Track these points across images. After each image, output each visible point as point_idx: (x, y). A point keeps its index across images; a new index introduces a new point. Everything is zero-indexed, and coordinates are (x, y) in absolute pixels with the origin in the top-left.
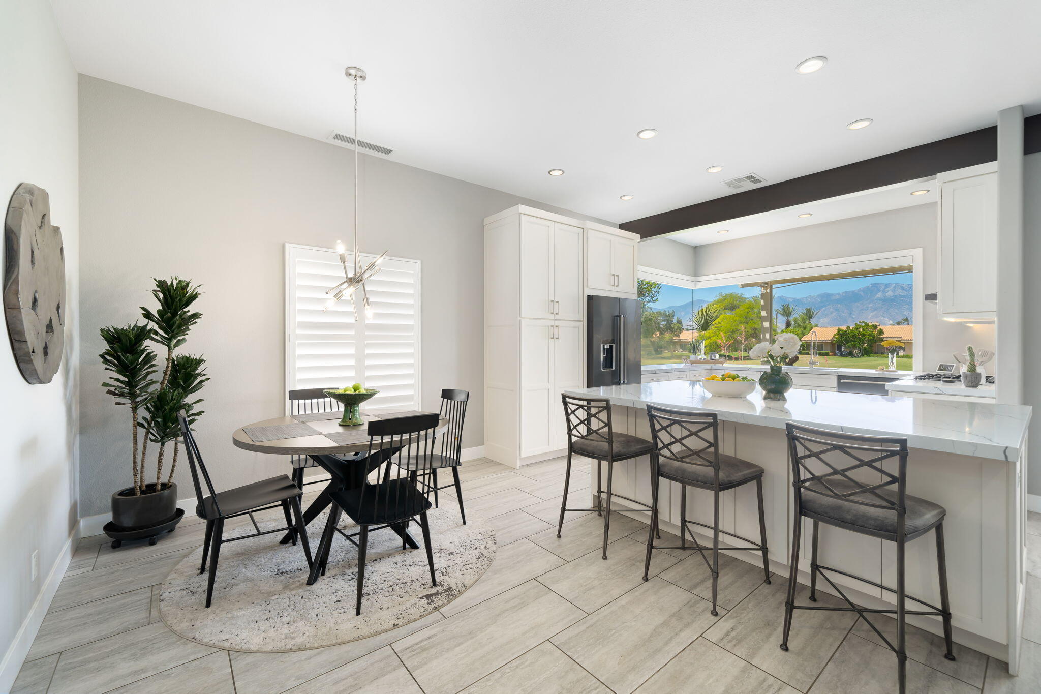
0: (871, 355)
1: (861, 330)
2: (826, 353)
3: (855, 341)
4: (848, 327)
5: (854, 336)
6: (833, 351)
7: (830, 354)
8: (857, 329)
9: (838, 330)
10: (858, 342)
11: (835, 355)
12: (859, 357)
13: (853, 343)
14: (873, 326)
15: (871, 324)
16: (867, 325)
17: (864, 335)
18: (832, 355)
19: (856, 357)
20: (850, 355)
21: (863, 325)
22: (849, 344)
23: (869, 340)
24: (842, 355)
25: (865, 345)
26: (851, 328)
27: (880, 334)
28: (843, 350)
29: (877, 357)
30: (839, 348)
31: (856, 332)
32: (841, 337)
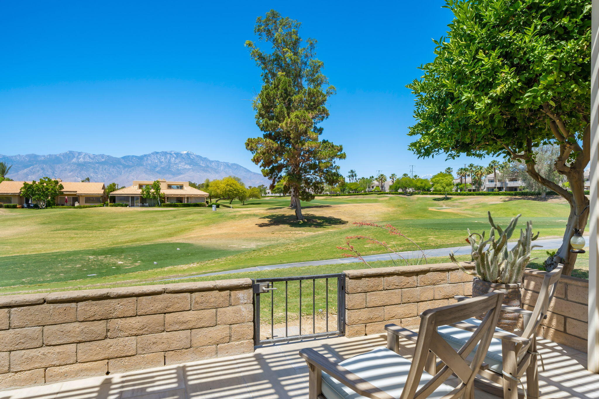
0: (53, 206)
1: (45, 184)
2: (14, 205)
3: (39, 195)
4: (34, 182)
5: (38, 190)
6: (21, 203)
7: (18, 206)
8: (42, 183)
9: (24, 184)
10: (42, 195)
11: (23, 207)
12: (43, 208)
13: (37, 196)
14: (55, 181)
15: (53, 180)
16: (50, 180)
17: (47, 189)
18: (19, 208)
19: (41, 209)
20: (36, 207)
21: (47, 180)
22: (34, 197)
23: (52, 194)
24: (29, 207)
25: (50, 198)
26: (37, 183)
27: (61, 189)
28: (30, 202)
29: (58, 208)
30: (27, 201)
31: (41, 186)
32: (27, 191)
